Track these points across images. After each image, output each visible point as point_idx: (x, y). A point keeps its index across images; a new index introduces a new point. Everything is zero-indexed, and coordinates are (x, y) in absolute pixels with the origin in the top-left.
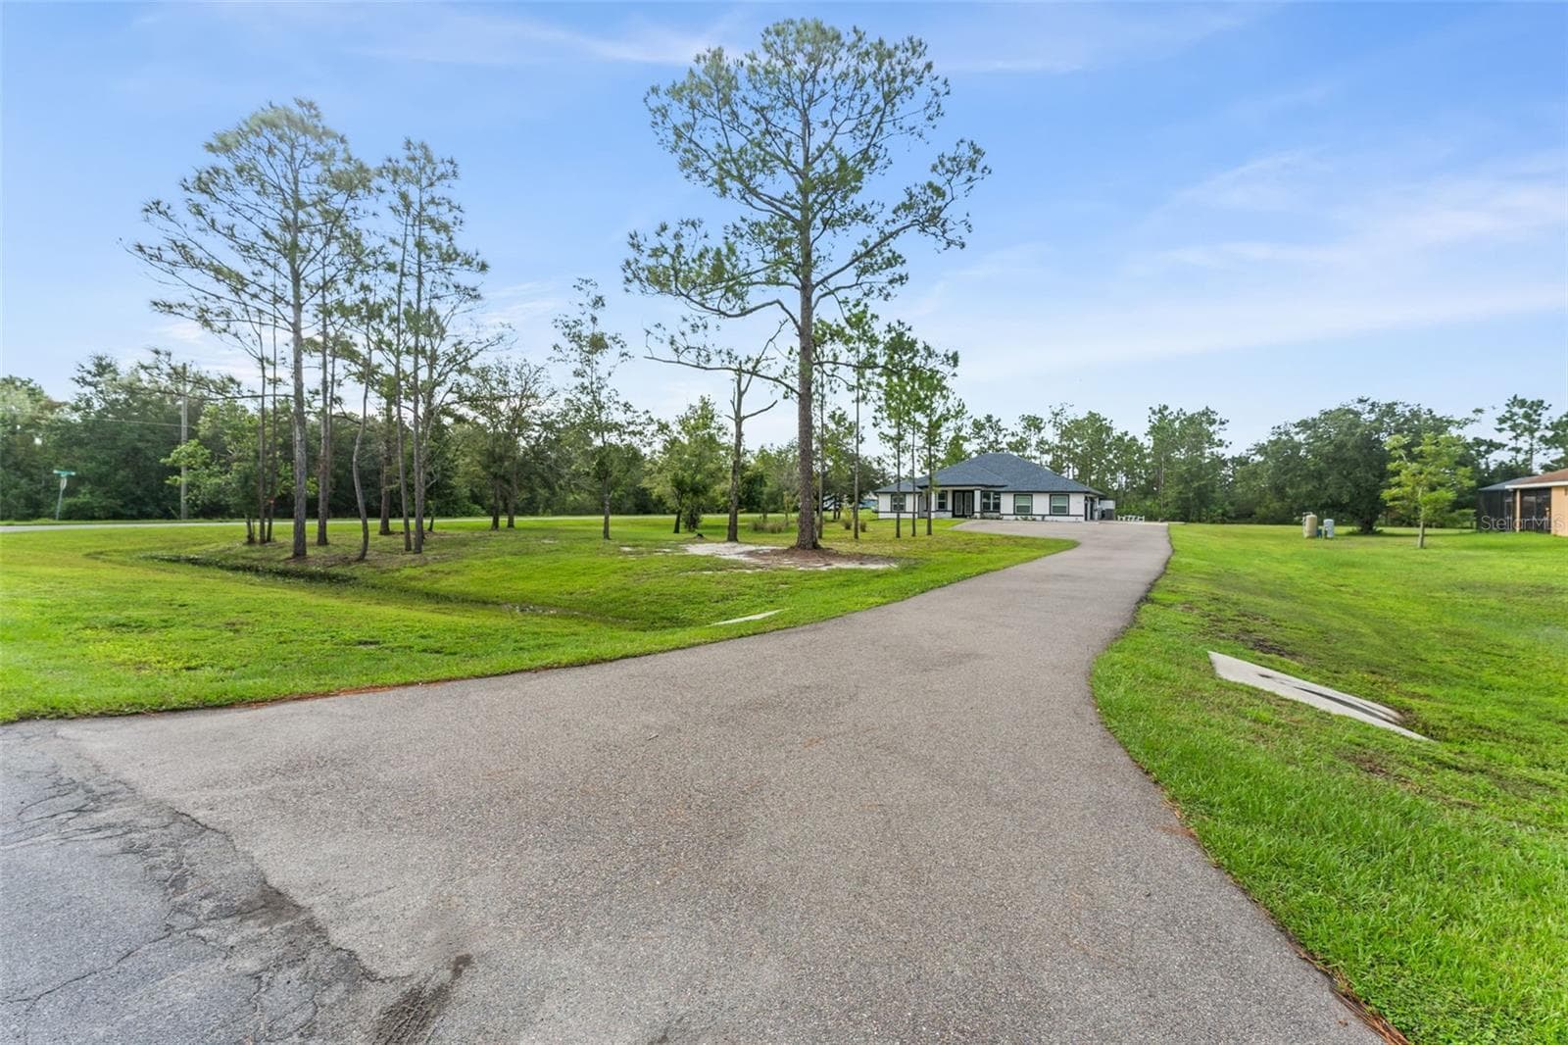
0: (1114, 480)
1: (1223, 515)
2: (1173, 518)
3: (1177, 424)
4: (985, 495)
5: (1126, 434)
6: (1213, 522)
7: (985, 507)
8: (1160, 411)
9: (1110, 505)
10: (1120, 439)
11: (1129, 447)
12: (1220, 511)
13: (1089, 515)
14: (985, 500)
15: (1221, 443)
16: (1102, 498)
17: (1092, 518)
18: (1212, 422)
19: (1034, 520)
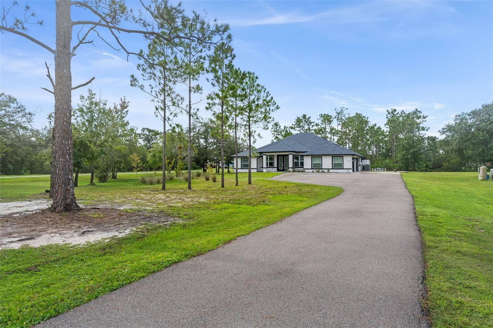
0: (370, 149)
1: (426, 167)
2: (400, 169)
3: (401, 119)
4: (295, 157)
5: (375, 125)
6: (422, 171)
7: (296, 165)
8: (392, 112)
9: (367, 162)
10: (372, 127)
11: (377, 132)
12: (425, 165)
13: (355, 168)
14: (296, 161)
15: (423, 129)
16: (363, 158)
17: (357, 170)
18: (419, 118)
19: (323, 172)
